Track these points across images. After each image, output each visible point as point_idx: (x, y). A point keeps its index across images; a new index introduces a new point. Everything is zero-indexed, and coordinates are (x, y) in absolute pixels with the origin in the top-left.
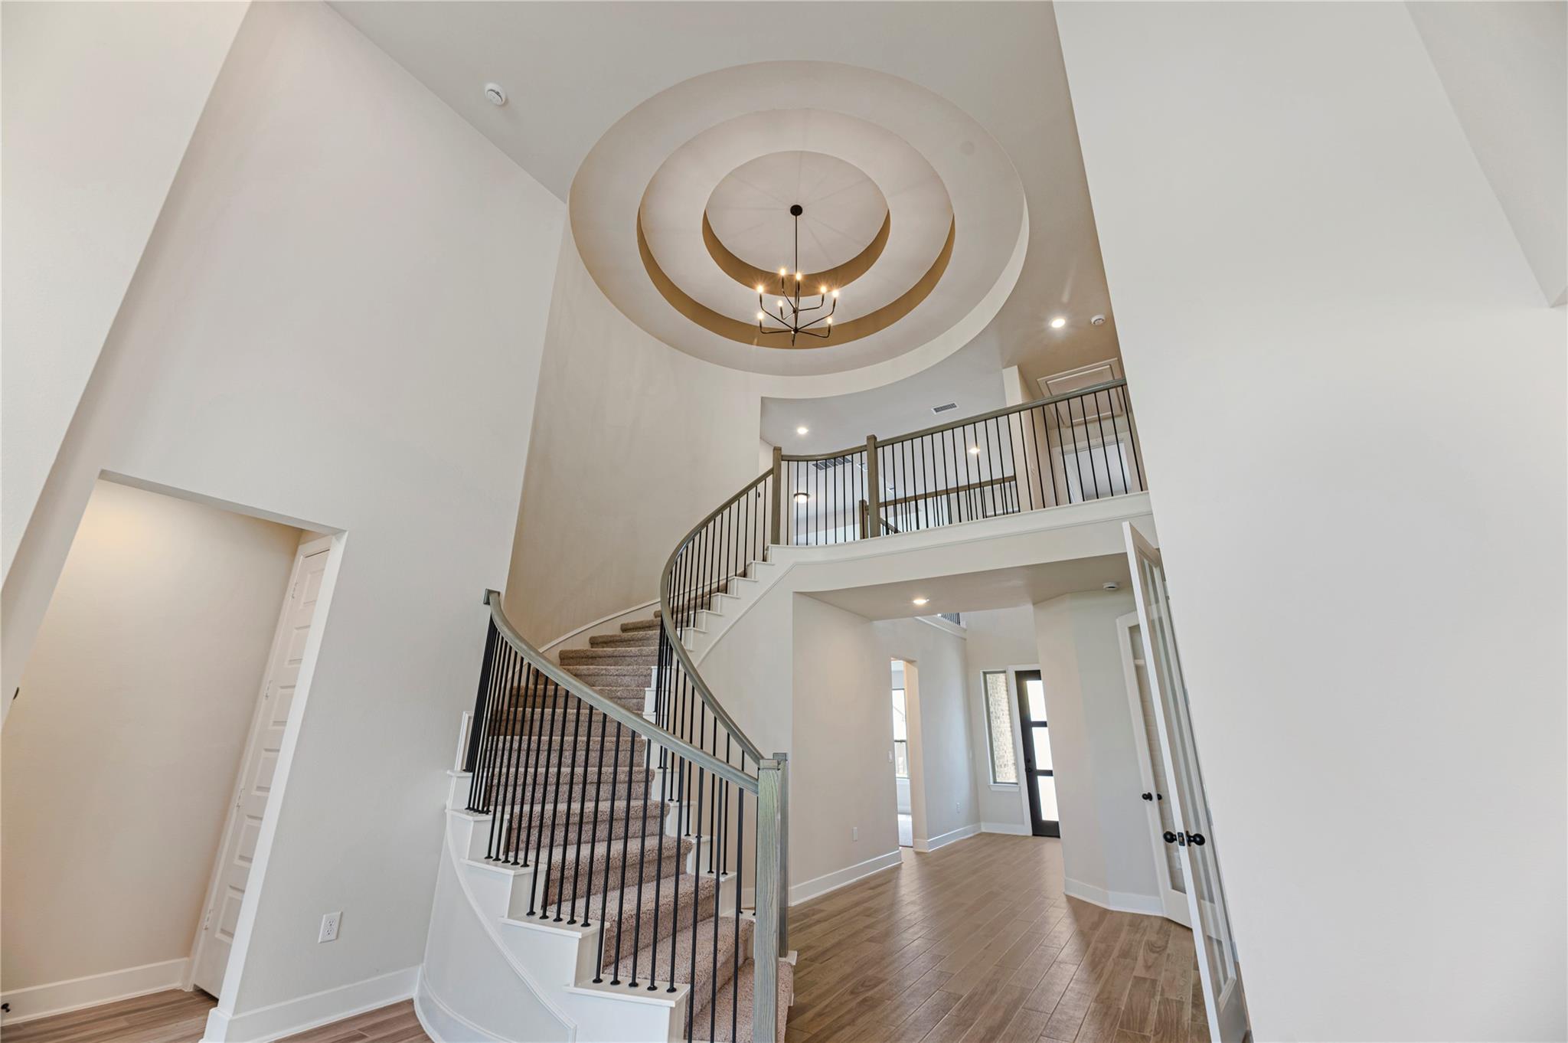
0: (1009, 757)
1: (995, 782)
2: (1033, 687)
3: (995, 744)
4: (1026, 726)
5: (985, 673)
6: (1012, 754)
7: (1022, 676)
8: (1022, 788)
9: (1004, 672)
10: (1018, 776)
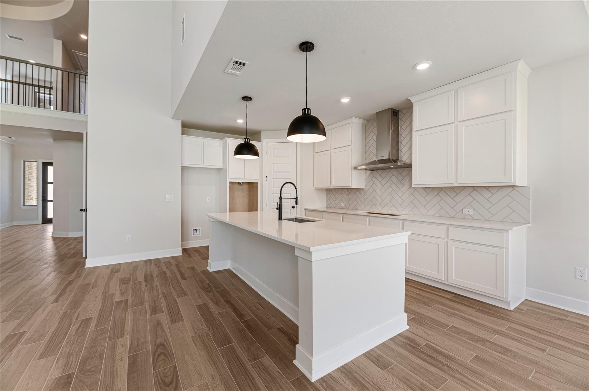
0: (34, 195)
1: (24, 205)
2: (50, 169)
3: (26, 191)
4: (45, 183)
5: (24, 161)
6: (36, 195)
7: (45, 165)
8: (39, 209)
9: (36, 162)
10: (38, 203)
